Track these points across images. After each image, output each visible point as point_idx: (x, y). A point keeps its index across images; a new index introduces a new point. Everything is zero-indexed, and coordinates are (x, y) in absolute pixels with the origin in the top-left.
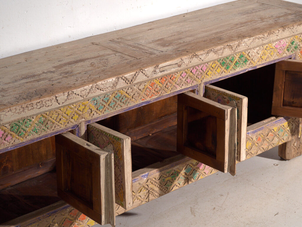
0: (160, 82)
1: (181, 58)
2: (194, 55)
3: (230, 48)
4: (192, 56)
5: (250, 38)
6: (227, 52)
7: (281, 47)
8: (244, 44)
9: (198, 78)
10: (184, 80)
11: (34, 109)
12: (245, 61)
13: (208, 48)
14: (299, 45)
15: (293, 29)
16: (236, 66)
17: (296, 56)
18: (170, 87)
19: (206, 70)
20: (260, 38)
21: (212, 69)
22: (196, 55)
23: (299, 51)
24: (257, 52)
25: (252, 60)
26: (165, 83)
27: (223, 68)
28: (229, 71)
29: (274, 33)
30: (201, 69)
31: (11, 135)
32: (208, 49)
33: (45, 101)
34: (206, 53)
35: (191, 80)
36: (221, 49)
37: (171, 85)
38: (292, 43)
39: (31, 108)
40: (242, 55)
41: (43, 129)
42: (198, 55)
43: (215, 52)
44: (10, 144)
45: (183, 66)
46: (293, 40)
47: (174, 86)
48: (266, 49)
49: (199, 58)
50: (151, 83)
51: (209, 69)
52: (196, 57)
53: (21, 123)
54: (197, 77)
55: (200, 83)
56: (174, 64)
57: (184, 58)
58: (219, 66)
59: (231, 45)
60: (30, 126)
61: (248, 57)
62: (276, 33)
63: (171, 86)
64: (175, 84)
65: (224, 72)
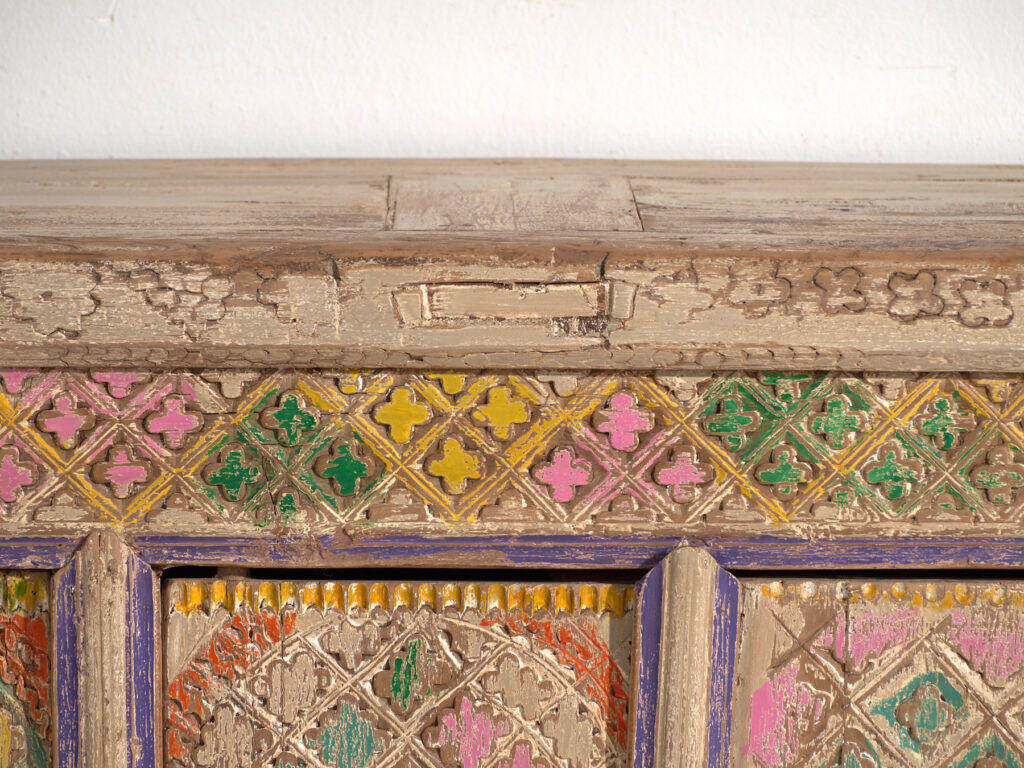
11: (868, 316)
31: (704, 457)
33: (957, 277)
39: (847, 299)
41: (950, 490)
44: (686, 515)
53: (786, 397)
60: (852, 435)
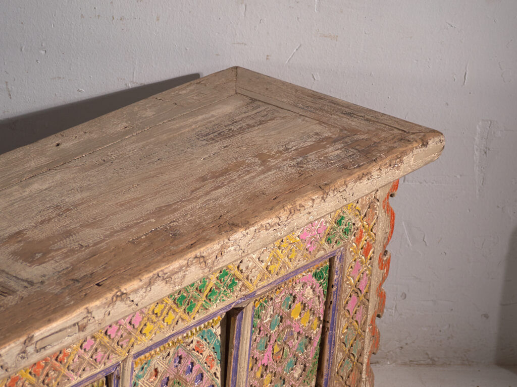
0: (30, 373)
1: (87, 308)
2: (117, 296)
3: (200, 263)
4: (112, 299)
5: (247, 231)
6: (194, 274)
7: (314, 236)
8: (233, 248)
9: (122, 346)
10: (87, 357)
12: (231, 285)
13: (151, 272)
14: (354, 224)
15: (345, 190)
16: (210, 300)
17: (346, 250)
18: (53, 381)
19: (140, 322)
20: (271, 226)
21: (154, 317)
22: (123, 294)
23: (353, 237)
24: (259, 259)
25: (247, 278)
26: (42, 374)
27: (180, 311)
28: (192, 317)
29: (302, 209)
30: (130, 323)
32: (151, 275)
34: (145, 284)
35: (105, 353)
36: (181, 268)
37: (56, 375)
38: (339, 223)
40: (225, 270)
42: (126, 294)
43: (167, 279)
45: (90, 329)
46: (341, 214)
47: (64, 376)
48: (279, 248)
49: (128, 302)
50: (9, 380)
51: (148, 319)
52: (122, 300)
54: (120, 343)
55: (125, 357)
56: (70, 327)
57: (93, 305)
58: (171, 308)
59: (203, 255)
61: (238, 273)
62: (306, 207)
63: (58, 377)
64: (66, 370)
65: (182, 319)
